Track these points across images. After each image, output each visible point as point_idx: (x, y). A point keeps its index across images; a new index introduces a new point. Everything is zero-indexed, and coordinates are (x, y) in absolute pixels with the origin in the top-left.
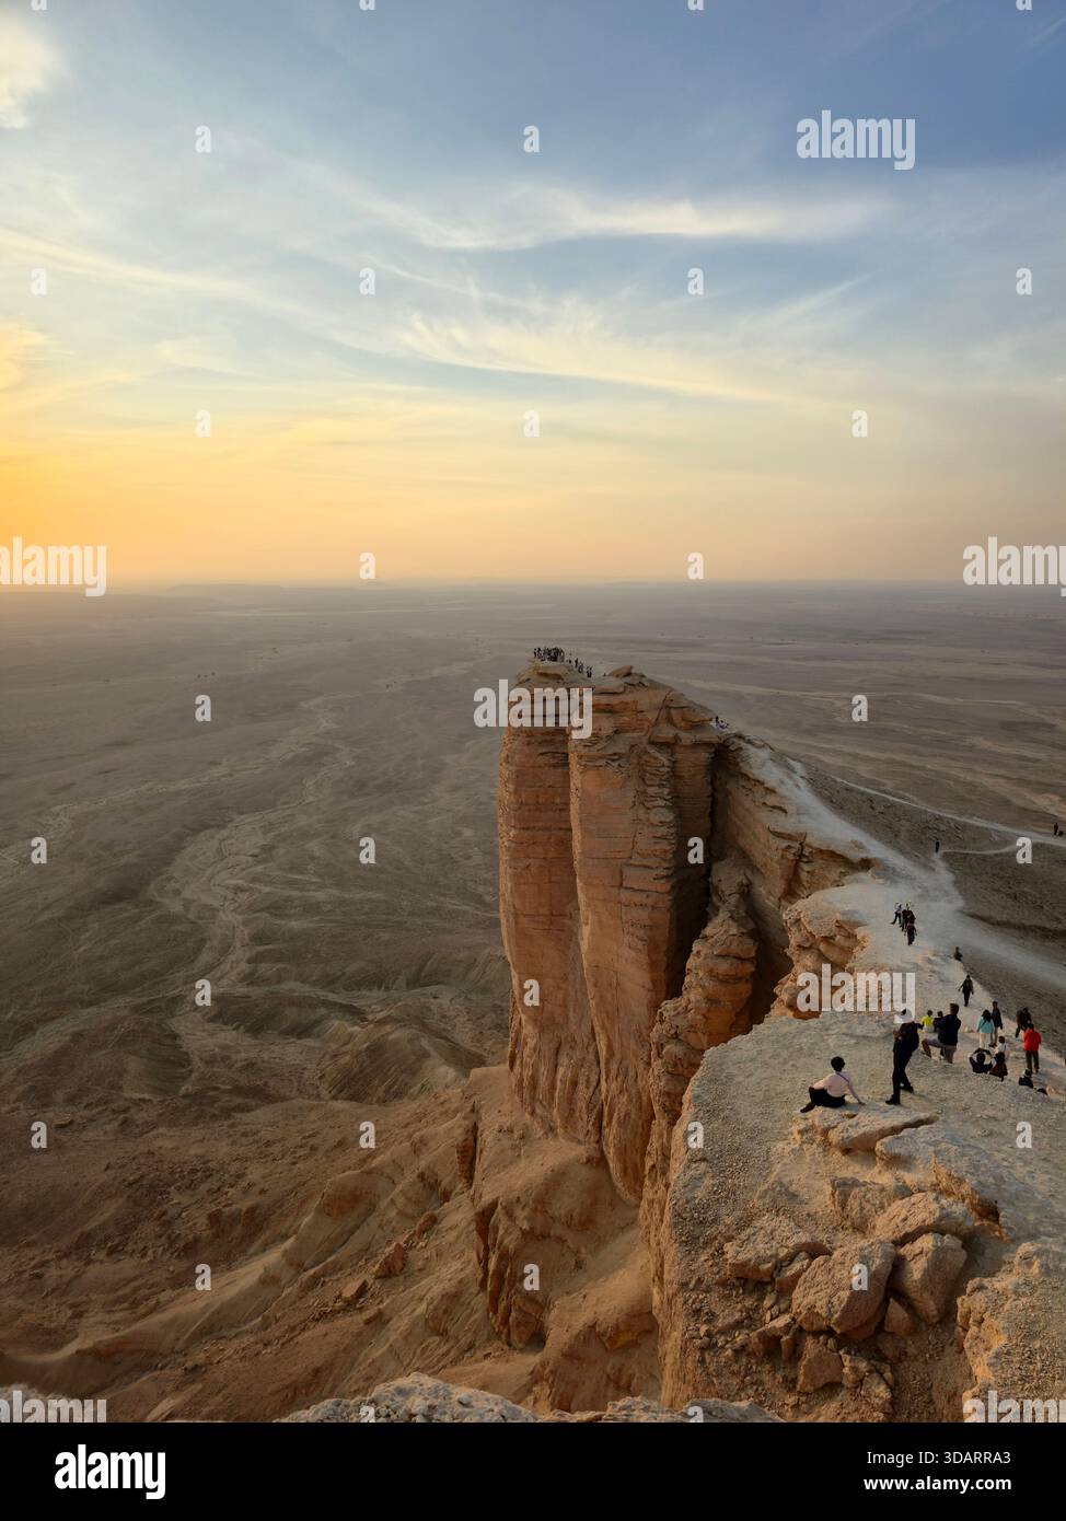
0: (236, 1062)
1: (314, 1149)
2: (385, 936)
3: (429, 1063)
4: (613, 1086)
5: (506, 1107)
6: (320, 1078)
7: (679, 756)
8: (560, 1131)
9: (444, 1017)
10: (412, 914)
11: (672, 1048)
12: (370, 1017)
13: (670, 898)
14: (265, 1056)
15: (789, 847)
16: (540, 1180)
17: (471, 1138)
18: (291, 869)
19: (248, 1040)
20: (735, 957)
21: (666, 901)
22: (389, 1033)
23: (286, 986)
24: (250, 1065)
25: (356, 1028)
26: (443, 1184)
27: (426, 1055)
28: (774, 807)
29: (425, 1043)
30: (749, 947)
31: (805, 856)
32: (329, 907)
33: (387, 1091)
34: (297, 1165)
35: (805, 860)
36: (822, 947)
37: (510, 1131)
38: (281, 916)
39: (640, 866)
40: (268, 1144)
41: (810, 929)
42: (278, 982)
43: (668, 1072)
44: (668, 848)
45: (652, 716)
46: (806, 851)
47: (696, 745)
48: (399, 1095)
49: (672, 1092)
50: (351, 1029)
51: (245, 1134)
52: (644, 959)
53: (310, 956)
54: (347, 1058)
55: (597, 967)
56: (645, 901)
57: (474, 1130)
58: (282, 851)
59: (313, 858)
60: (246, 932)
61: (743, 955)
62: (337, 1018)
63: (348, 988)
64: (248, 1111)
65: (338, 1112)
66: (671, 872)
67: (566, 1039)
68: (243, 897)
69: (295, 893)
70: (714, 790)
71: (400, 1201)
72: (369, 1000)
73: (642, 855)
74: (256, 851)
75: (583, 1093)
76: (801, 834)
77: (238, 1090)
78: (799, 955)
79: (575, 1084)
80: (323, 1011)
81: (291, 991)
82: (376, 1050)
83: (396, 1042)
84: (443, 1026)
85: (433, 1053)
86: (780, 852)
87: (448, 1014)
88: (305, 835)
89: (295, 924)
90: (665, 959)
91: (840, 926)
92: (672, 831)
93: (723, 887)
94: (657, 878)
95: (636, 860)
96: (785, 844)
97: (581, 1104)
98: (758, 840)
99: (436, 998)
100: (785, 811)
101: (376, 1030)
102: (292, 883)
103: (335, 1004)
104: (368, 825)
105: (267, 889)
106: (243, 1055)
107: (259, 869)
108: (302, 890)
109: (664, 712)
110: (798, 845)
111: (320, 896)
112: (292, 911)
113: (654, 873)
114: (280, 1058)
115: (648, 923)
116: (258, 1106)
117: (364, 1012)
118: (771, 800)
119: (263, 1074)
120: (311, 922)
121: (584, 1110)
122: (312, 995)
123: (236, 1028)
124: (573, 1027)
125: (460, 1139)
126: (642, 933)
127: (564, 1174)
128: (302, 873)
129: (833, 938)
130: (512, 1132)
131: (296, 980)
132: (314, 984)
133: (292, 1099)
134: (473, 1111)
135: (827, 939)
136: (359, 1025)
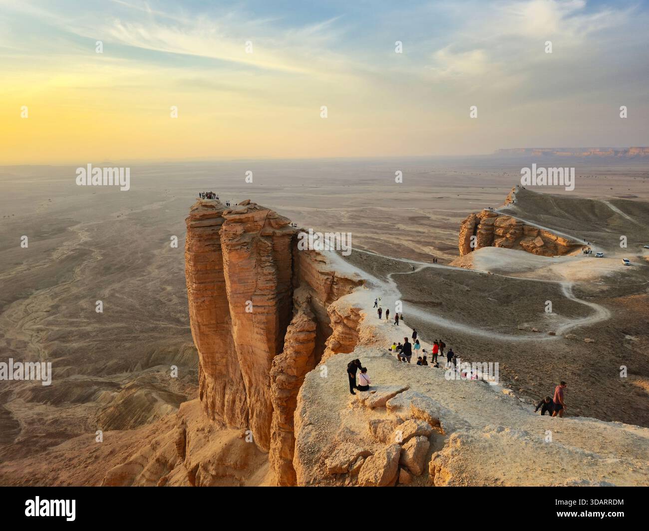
0: (46, 421)
1: (97, 457)
2: (128, 345)
3: (157, 405)
4: (253, 399)
5: (200, 419)
6: (97, 421)
7: (275, 241)
8: (228, 425)
9: (163, 380)
10: (142, 332)
11: (281, 377)
12: (123, 387)
13: (275, 308)
14: (64, 415)
15: (328, 278)
16: (220, 450)
17: (183, 437)
18: (70, 317)
19: (53, 408)
20: (307, 331)
21: (274, 309)
22: (134, 393)
23: (72, 378)
24: (55, 422)
25: (116, 393)
26: (170, 462)
27: (156, 401)
28: (320, 261)
29: (154, 395)
30: (313, 326)
31: (335, 282)
32: (94, 334)
33: (135, 422)
34: (88, 468)
35: (335, 283)
36: (345, 321)
37: (203, 429)
38: (68, 342)
39: (260, 295)
40: (70, 460)
41: (339, 314)
42: (68, 376)
43: (279, 389)
44: (273, 285)
45: (261, 223)
46: (335, 280)
47: (283, 236)
48: (142, 423)
49: (281, 397)
50: (112, 394)
51: (56, 457)
52: (265, 338)
53: (86, 360)
54: (112, 409)
55: (242, 345)
56: (264, 311)
57: (184, 433)
58: (64, 307)
59: (82, 309)
60: (46, 352)
61: (311, 330)
62: (104, 389)
63: (109, 374)
64: (57, 445)
65: (109, 437)
66: (274, 296)
67: (228, 381)
68: (43, 334)
69: (73, 329)
70: (293, 256)
71: (147, 475)
72: (123, 378)
73: (261, 290)
74: (48, 309)
75: (238, 405)
76: (332, 272)
77: (49, 435)
78: (336, 326)
79: (234, 402)
80: (96, 387)
81: (76, 379)
82: (127, 402)
83: (138, 397)
84: (163, 385)
85: (159, 399)
86: (324, 281)
87: (165, 379)
88: (77, 298)
89: (75, 345)
90: (274, 337)
91: (352, 311)
92: (274, 277)
93: (300, 300)
94: (269, 299)
95: (258, 292)
96: (326, 277)
97: (238, 411)
98: (315, 277)
99: (158, 372)
100: (325, 263)
101: (126, 393)
102: (71, 324)
103: (102, 383)
104: (114, 289)
105: (58, 329)
106: (51, 417)
107: (51, 318)
108: (77, 327)
109: (267, 221)
110: (331, 277)
111: (89, 328)
112: (73, 338)
113: (267, 298)
114: (73, 415)
115: (265, 321)
116: (62, 442)
117: (119, 385)
118: (319, 258)
119: (64, 425)
120: (85, 342)
121: (239, 413)
122: (89, 380)
123: (45, 404)
124: (231, 375)
125: (177, 438)
126: (262, 326)
127: (231, 445)
128: (77, 318)
129: (349, 316)
130: (204, 430)
131: (78, 374)
132: (89, 374)
133: (82, 434)
134: (183, 423)
135: (347, 318)
136: (117, 391)
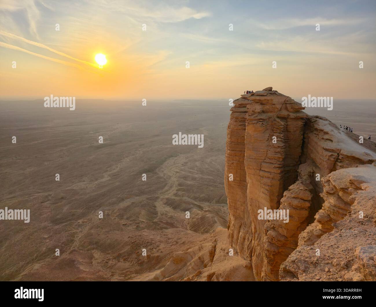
0: (168, 216)
1: (177, 243)
2: (212, 188)
3: (216, 225)
4: (256, 242)
5: (225, 242)
6: (188, 224)
7: (289, 123)
8: (239, 254)
9: (225, 212)
10: (220, 183)
11: (271, 233)
12: (204, 209)
13: (280, 176)
14: (176, 215)
15: (332, 155)
16: (228, 270)
17: (214, 250)
18: (191, 169)
19: (172, 210)
20: (301, 199)
21: (278, 177)
22: (207, 214)
23: (184, 198)
24: (171, 217)
25: (200, 212)
26: (205, 262)
27: (216, 222)
28: (327, 139)
29: (216, 219)
30: (308, 196)
31: (340, 159)
32: (198, 179)
33: (204, 230)
34: (172, 247)
35: (339, 161)
36: (341, 194)
37: (224, 250)
38: (186, 180)
39: (268, 163)
40: (169, 239)
41: (334, 184)
42: (183, 197)
44: (280, 156)
45: (279, 106)
46: (340, 157)
47: (297, 119)
48: (207, 232)
49: (270, 250)
50: (198, 212)
51: (164, 235)
52: (268, 198)
53: (191, 191)
54: (195, 219)
55: (252, 199)
56: (269, 176)
57: (215, 247)
58: (189, 164)
59: (196, 166)
60: (177, 183)
61: (306, 199)
62: (195, 208)
63: (200, 201)
64: (167, 229)
65: (188, 233)
66: (280, 166)
67: (243, 223)
68: (178, 174)
69: (190, 175)
70: (304, 138)
71: (193, 264)
72: (206, 206)
73: (270, 159)
74: (183, 163)
75: (247, 243)
76: (338, 150)
77: (167, 223)
78: (327, 197)
79: (244, 239)
80: (192, 206)
81: (185, 199)
82: (203, 218)
83: (208, 217)
84: (224, 215)
85: (218, 222)
86: (327, 157)
87: (226, 212)
88: (196, 161)
89: (189, 183)
90: (277, 199)
91: (352, 183)
92: (283, 150)
93: (302, 173)
94: (275, 168)
95: (268, 160)
96: (331, 154)
97: (246, 246)
98: (319, 153)
99: (223, 207)
100: (332, 141)
101: (204, 213)
102: (190, 172)
103: (196, 204)
104: (212, 160)
105: (184, 173)
106: (170, 214)
107: (183, 168)
108: (192, 174)
109: (284, 105)
110: (336, 154)
111: (196, 176)
112: (189, 179)
113: (273, 166)
114: (179, 217)
115: (270, 184)
116: (169, 228)
117: (203, 208)
118: (326, 137)
119: (174, 220)
120: (193, 182)
121: (246, 249)
122: (191, 201)
123: (170, 207)
124: (246, 220)
125: (210, 249)
126: (267, 188)
127: (237, 269)
128: (193, 170)
129: (347, 189)
130: (225, 251)
131: (187, 197)
132: (191, 198)
133: (179, 228)
134: (215, 241)
135: (344, 190)
136: (200, 211)
